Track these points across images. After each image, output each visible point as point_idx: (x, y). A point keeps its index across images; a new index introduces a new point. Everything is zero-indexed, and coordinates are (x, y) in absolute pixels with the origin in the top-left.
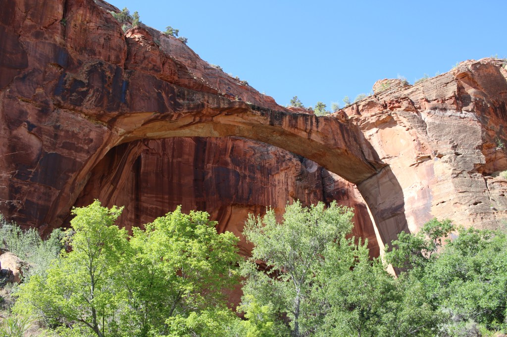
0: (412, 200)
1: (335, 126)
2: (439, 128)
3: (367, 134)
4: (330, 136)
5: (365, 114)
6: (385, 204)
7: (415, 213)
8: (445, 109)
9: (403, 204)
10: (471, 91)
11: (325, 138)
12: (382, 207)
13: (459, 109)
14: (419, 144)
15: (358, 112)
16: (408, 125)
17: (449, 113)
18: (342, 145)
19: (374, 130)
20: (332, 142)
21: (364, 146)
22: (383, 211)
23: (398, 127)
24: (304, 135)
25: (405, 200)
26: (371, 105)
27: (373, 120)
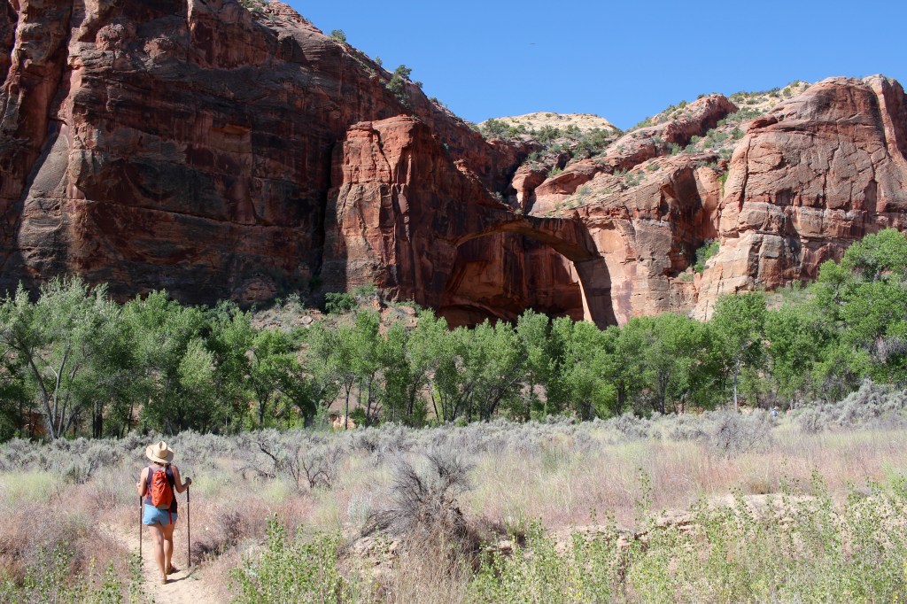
0: (618, 288)
1: (572, 226)
2: (644, 235)
3: (592, 231)
4: (568, 234)
5: (592, 217)
6: (596, 284)
7: (619, 298)
8: (649, 219)
9: (610, 288)
10: (669, 200)
11: (564, 234)
12: (593, 286)
13: (659, 219)
14: (629, 248)
15: (588, 214)
16: (623, 232)
17: (652, 222)
18: (575, 241)
19: (598, 229)
20: (568, 238)
21: (588, 239)
22: (595, 289)
23: (615, 231)
24: (551, 233)
25: (612, 285)
26: (598, 210)
27: (599, 222)
